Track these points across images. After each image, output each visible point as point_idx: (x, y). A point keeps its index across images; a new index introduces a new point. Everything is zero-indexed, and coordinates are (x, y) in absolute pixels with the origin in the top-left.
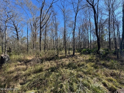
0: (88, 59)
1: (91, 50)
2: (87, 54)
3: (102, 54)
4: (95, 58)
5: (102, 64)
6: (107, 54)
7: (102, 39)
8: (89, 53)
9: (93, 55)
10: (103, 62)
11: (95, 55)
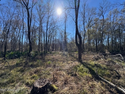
0: (15, 63)
1: (21, 53)
2: (15, 58)
3: (32, 56)
4: (25, 61)
5: (30, 65)
6: (36, 55)
7: (34, 43)
8: (18, 57)
9: (22, 58)
10: (32, 63)
11: (25, 58)
